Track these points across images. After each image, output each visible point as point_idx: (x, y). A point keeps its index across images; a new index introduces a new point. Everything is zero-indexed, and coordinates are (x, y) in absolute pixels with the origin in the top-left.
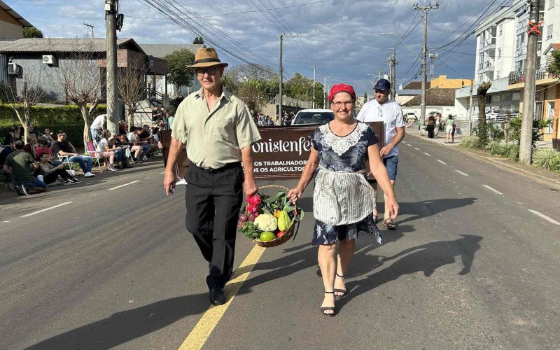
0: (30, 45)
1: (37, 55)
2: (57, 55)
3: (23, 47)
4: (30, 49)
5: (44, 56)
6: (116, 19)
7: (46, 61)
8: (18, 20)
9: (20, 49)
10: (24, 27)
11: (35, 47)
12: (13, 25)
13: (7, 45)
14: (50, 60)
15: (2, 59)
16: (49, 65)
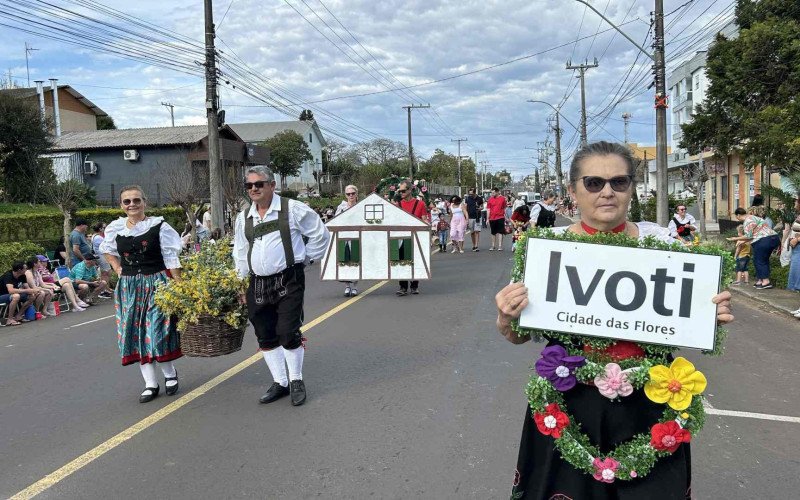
1: (118, 150)
2: (140, 149)
3: (100, 141)
4: (109, 144)
5: (125, 151)
6: (217, 117)
7: (128, 157)
8: (90, 109)
9: (97, 144)
10: (97, 116)
11: (115, 141)
12: (84, 115)
13: (81, 140)
14: (133, 155)
15: (77, 157)
16: (131, 161)
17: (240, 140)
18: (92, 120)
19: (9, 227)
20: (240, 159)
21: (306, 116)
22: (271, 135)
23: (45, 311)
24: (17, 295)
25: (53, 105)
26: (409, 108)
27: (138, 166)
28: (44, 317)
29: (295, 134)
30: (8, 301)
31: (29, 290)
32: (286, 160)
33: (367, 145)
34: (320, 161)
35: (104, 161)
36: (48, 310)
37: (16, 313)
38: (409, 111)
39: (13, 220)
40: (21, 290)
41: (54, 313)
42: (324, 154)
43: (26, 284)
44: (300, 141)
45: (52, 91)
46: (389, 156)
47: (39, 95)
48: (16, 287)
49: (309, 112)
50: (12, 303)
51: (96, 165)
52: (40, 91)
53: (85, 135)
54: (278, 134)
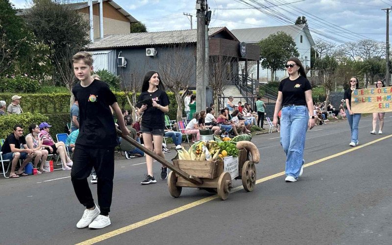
0: (136, 39)
1: (142, 48)
2: (158, 47)
3: (130, 42)
4: (136, 44)
5: (147, 49)
6: (204, 15)
7: (149, 54)
8: (126, 17)
9: (127, 44)
10: (131, 23)
11: (140, 41)
12: (122, 22)
13: (118, 41)
14: (152, 52)
15: (113, 54)
16: (151, 57)
17: (237, 40)
18: (127, 26)
19: (40, 102)
20: (235, 55)
21: (301, 21)
22: (265, 37)
23: (42, 168)
24: (18, 154)
25: (99, 15)
26: (388, 10)
27: (156, 60)
28: (39, 172)
29: (285, 35)
30: (11, 158)
31: (28, 149)
32: (277, 56)
33: (353, 45)
34: (309, 58)
35: (132, 56)
36: (44, 167)
37: (18, 167)
38: (388, 12)
39: (43, 97)
40: (21, 150)
41: (49, 170)
42: (313, 53)
43: (25, 145)
44: (290, 41)
45: (99, 3)
46: (374, 55)
47: (89, 7)
48: (18, 146)
49: (304, 18)
50: (14, 160)
51: (126, 60)
52: (90, 4)
53: (120, 37)
54: (272, 35)
